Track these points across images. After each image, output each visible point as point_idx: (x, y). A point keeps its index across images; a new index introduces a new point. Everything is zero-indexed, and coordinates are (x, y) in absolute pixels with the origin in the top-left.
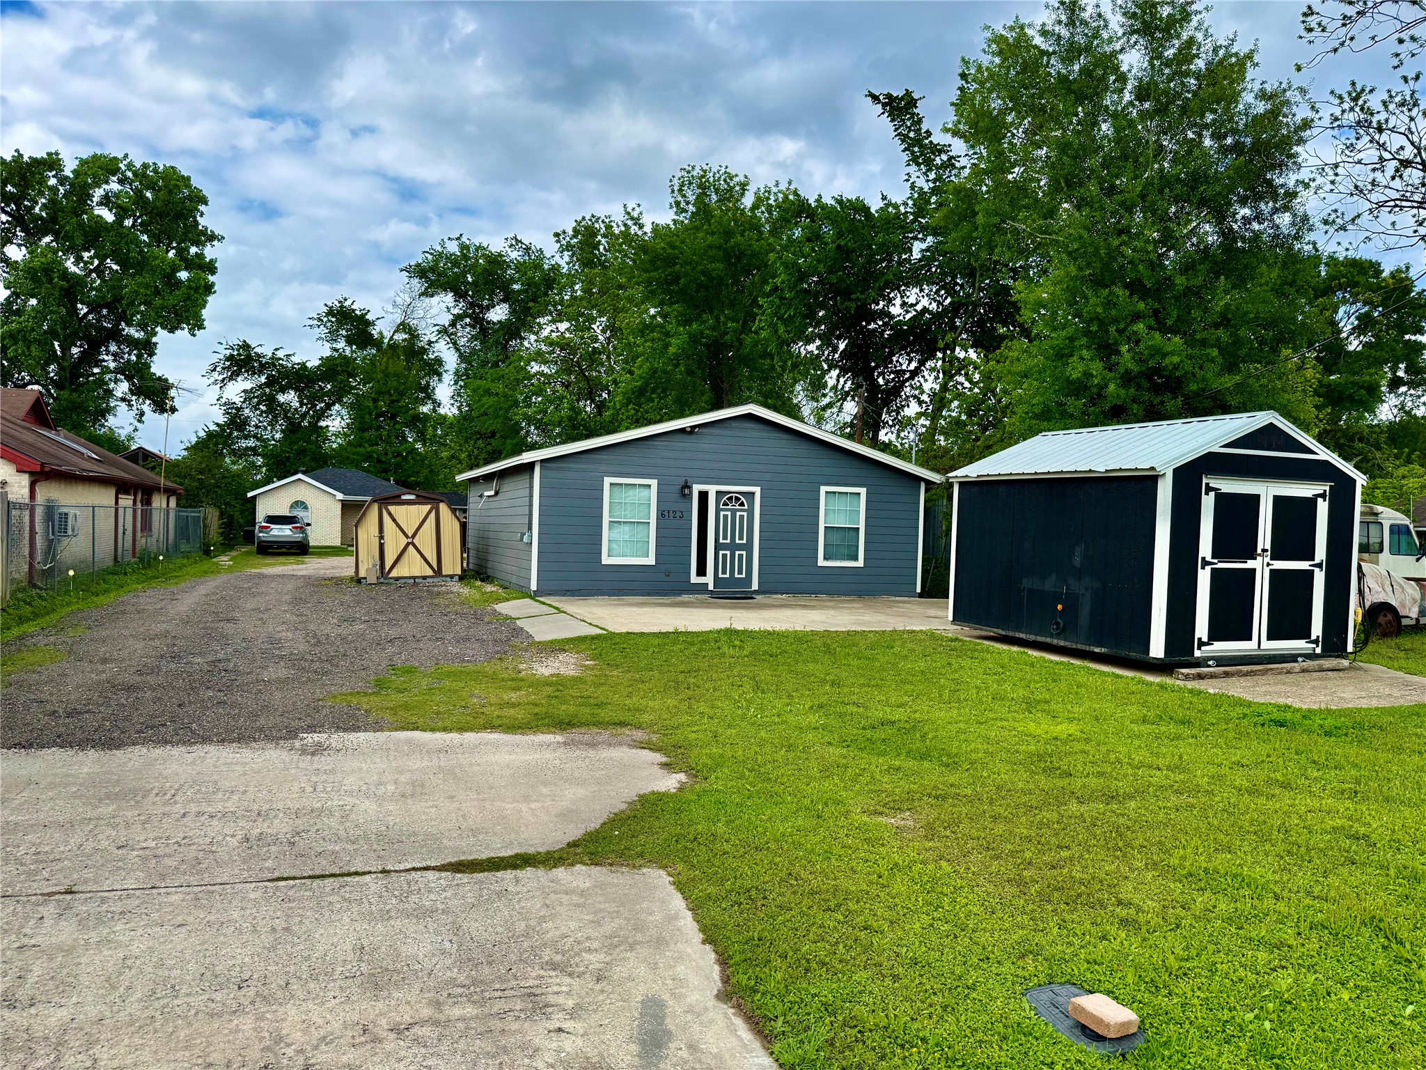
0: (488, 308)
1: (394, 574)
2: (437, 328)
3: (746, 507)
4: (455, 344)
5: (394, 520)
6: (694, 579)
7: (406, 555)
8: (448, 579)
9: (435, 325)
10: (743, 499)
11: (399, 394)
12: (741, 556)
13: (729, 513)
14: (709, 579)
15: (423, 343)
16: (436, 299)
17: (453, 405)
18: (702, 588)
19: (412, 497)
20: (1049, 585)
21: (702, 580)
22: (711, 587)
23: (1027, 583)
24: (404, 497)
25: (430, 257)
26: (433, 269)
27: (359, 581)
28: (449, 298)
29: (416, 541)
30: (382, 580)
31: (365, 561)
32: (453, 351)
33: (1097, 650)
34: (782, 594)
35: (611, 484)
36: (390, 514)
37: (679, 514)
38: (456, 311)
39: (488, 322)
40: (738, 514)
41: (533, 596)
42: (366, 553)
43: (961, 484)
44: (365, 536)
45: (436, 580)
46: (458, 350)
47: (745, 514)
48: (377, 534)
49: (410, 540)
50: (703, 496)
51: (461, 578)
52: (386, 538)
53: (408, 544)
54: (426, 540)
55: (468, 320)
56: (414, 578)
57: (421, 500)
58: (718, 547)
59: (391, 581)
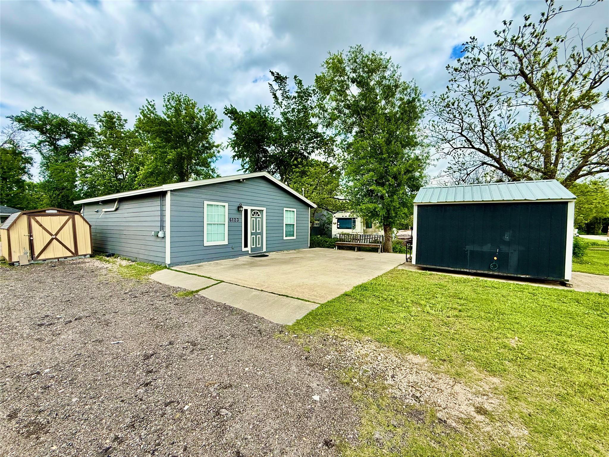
0: (58, 140)
1: (42, 257)
2: (30, 144)
3: (260, 216)
4: (40, 152)
5: (41, 225)
6: (244, 249)
7: (51, 246)
8: (83, 257)
9: (29, 143)
10: (259, 213)
11: (8, 169)
12: (259, 237)
13: (254, 219)
14: (249, 249)
15: (21, 149)
16: (29, 132)
17: (40, 176)
18: (246, 253)
19: (55, 212)
20: (487, 248)
21: (246, 249)
22: (250, 252)
23: (469, 248)
24: (47, 212)
25: (25, 115)
26: (27, 120)
27: (12, 264)
28: (37, 133)
29: (58, 237)
30: (32, 262)
31: (17, 250)
32: (39, 154)
33: (522, 276)
34: (273, 252)
35: (208, 205)
36: (37, 222)
37: (237, 220)
38: (40, 139)
39: (58, 145)
40: (258, 219)
41: (168, 267)
42: (17, 245)
43: (418, 206)
44: (17, 236)
45: (73, 258)
46: (42, 154)
47: (260, 219)
48: (27, 233)
49: (54, 237)
50: (246, 211)
51: (91, 256)
52: (34, 236)
53: (52, 239)
54: (66, 236)
55: (47, 143)
56: (58, 258)
57: (61, 213)
58: (252, 234)
59: (39, 262)
